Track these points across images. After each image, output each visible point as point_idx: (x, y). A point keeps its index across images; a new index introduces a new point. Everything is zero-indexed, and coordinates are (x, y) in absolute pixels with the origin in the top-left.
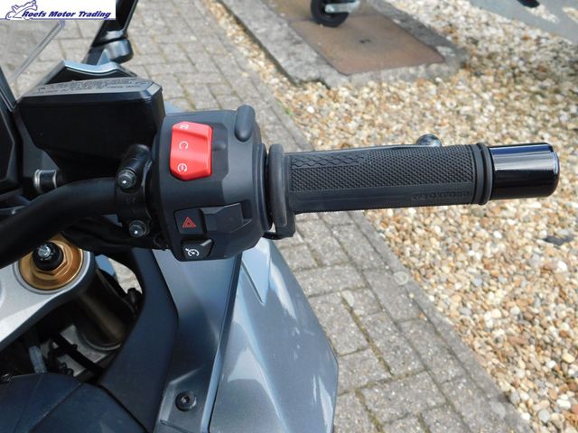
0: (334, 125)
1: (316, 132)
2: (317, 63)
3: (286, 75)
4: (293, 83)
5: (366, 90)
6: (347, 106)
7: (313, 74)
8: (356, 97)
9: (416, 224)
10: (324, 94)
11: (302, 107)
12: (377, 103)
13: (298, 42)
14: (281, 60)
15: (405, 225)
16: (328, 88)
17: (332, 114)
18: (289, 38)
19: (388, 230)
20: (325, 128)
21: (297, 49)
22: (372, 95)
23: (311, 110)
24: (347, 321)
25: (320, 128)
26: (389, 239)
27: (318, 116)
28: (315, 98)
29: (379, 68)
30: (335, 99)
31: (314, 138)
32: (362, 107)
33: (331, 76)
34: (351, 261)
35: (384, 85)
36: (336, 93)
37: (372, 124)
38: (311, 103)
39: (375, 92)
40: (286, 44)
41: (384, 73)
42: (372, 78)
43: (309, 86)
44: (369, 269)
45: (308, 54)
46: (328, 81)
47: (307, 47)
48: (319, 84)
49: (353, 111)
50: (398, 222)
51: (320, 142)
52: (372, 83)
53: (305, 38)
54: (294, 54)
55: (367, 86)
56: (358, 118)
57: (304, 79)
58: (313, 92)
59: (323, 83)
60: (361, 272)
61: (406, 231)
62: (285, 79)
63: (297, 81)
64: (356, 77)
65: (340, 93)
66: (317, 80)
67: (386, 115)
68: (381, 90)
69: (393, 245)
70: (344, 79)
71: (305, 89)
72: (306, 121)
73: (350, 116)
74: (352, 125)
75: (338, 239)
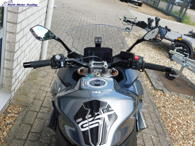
0: (162, 102)
1: (157, 101)
2: (163, 86)
5: (174, 97)
6: (167, 99)
7: (161, 89)
8: (171, 97)
9: (176, 130)
10: (162, 94)
11: (155, 95)
12: (176, 101)
13: (160, 81)
14: (153, 83)
15: (173, 129)
16: (164, 93)
17: (163, 99)
18: (157, 79)
19: (168, 128)
20: (160, 101)
21: (159, 82)
22: (175, 98)
23: (157, 96)
24: (150, 141)
25: (158, 101)
26: (168, 130)
27: (159, 98)
28: (159, 94)
29: (180, 93)
30: (165, 96)
31: (156, 102)
32: (171, 100)
33: (165, 90)
34: (156, 130)
35: (179, 97)
36: (165, 95)
37: (173, 105)
38: (158, 95)
39: (176, 98)
40: (156, 80)
41: (180, 94)
42: (177, 94)
43: (159, 91)
44: (160, 134)
45: (161, 84)
46: (164, 91)
47: (161, 82)
48: (162, 91)
49: (169, 100)
50: (172, 128)
51: (157, 104)
52: (176, 96)
53: (161, 80)
54: (157, 83)
55: (175, 96)
56: (170, 102)
57: (158, 89)
58: (159, 93)
59: (163, 91)
60: (158, 134)
61: (173, 130)
62: (153, 88)
63: (156, 89)
64: (172, 93)
65: (167, 95)
66: (162, 90)
67: (178, 104)
68: (178, 98)
69: (168, 132)
70: (169, 92)
71: (157, 91)
72: (155, 98)
73: (168, 101)
74: (167, 103)
75: (154, 125)
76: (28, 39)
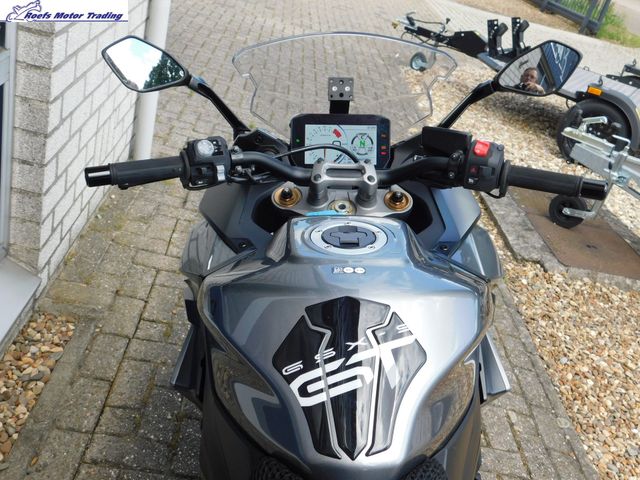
0: (541, 300)
1: (524, 298)
2: (541, 249)
3: (512, 251)
4: (516, 259)
5: (579, 283)
6: (558, 289)
7: (535, 256)
8: (569, 285)
9: (590, 392)
10: (540, 274)
11: (517, 277)
12: (586, 296)
13: (530, 230)
14: (510, 238)
15: (580, 390)
16: (546, 271)
17: (542, 291)
18: (523, 224)
19: (563, 387)
20: (533, 299)
21: (528, 234)
22: (583, 288)
23: (525, 282)
24: (506, 430)
25: (529, 298)
26: (562, 394)
27: (530, 288)
28: (531, 274)
29: (597, 269)
30: (549, 281)
31: (520, 302)
32: (571, 294)
33: (550, 262)
34: (523, 394)
35: (598, 284)
36: (551, 277)
37: (576, 309)
38: (526, 277)
39: (587, 287)
40: (519, 228)
41: (600, 275)
42: (588, 275)
43: (529, 265)
44: (536, 406)
45: (536, 240)
46: (547, 265)
47: (536, 235)
48: (538, 266)
49: (562, 295)
50: (575, 385)
51: (524, 307)
52: (586, 280)
53: (536, 228)
54: (523, 237)
55: (582, 280)
56: (565, 302)
57: (527, 257)
58: (531, 270)
59: (542, 266)
60: (530, 405)
61: (580, 394)
62: (509, 254)
63: (519, 258)
64: (574, 270)
65: (555, 278)
66: (538, 262)
67: (592, 308)
68: (593, 287)
69: (564, 399)
70: (562, 268)
71: (524, 266)
72: (518, 289)
73: (558, 297)
74: (557, 304)
75: (517, 377)
76: (90, 89)
